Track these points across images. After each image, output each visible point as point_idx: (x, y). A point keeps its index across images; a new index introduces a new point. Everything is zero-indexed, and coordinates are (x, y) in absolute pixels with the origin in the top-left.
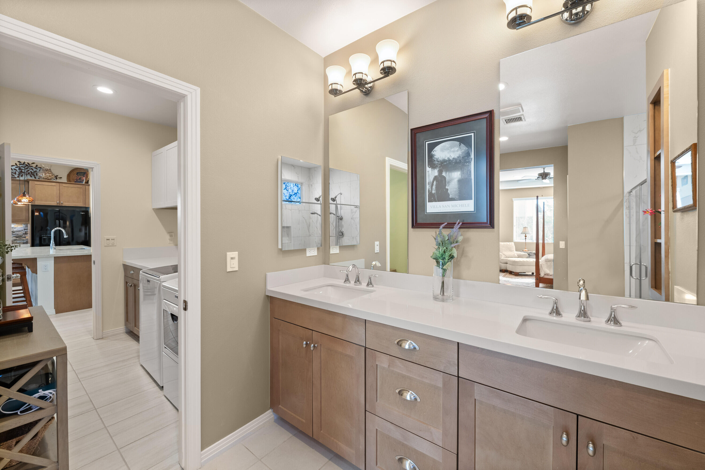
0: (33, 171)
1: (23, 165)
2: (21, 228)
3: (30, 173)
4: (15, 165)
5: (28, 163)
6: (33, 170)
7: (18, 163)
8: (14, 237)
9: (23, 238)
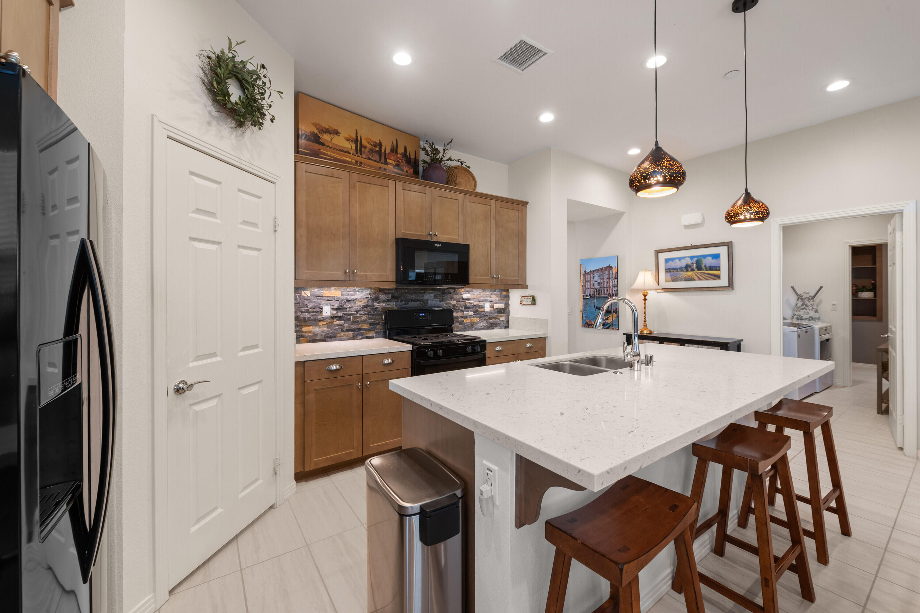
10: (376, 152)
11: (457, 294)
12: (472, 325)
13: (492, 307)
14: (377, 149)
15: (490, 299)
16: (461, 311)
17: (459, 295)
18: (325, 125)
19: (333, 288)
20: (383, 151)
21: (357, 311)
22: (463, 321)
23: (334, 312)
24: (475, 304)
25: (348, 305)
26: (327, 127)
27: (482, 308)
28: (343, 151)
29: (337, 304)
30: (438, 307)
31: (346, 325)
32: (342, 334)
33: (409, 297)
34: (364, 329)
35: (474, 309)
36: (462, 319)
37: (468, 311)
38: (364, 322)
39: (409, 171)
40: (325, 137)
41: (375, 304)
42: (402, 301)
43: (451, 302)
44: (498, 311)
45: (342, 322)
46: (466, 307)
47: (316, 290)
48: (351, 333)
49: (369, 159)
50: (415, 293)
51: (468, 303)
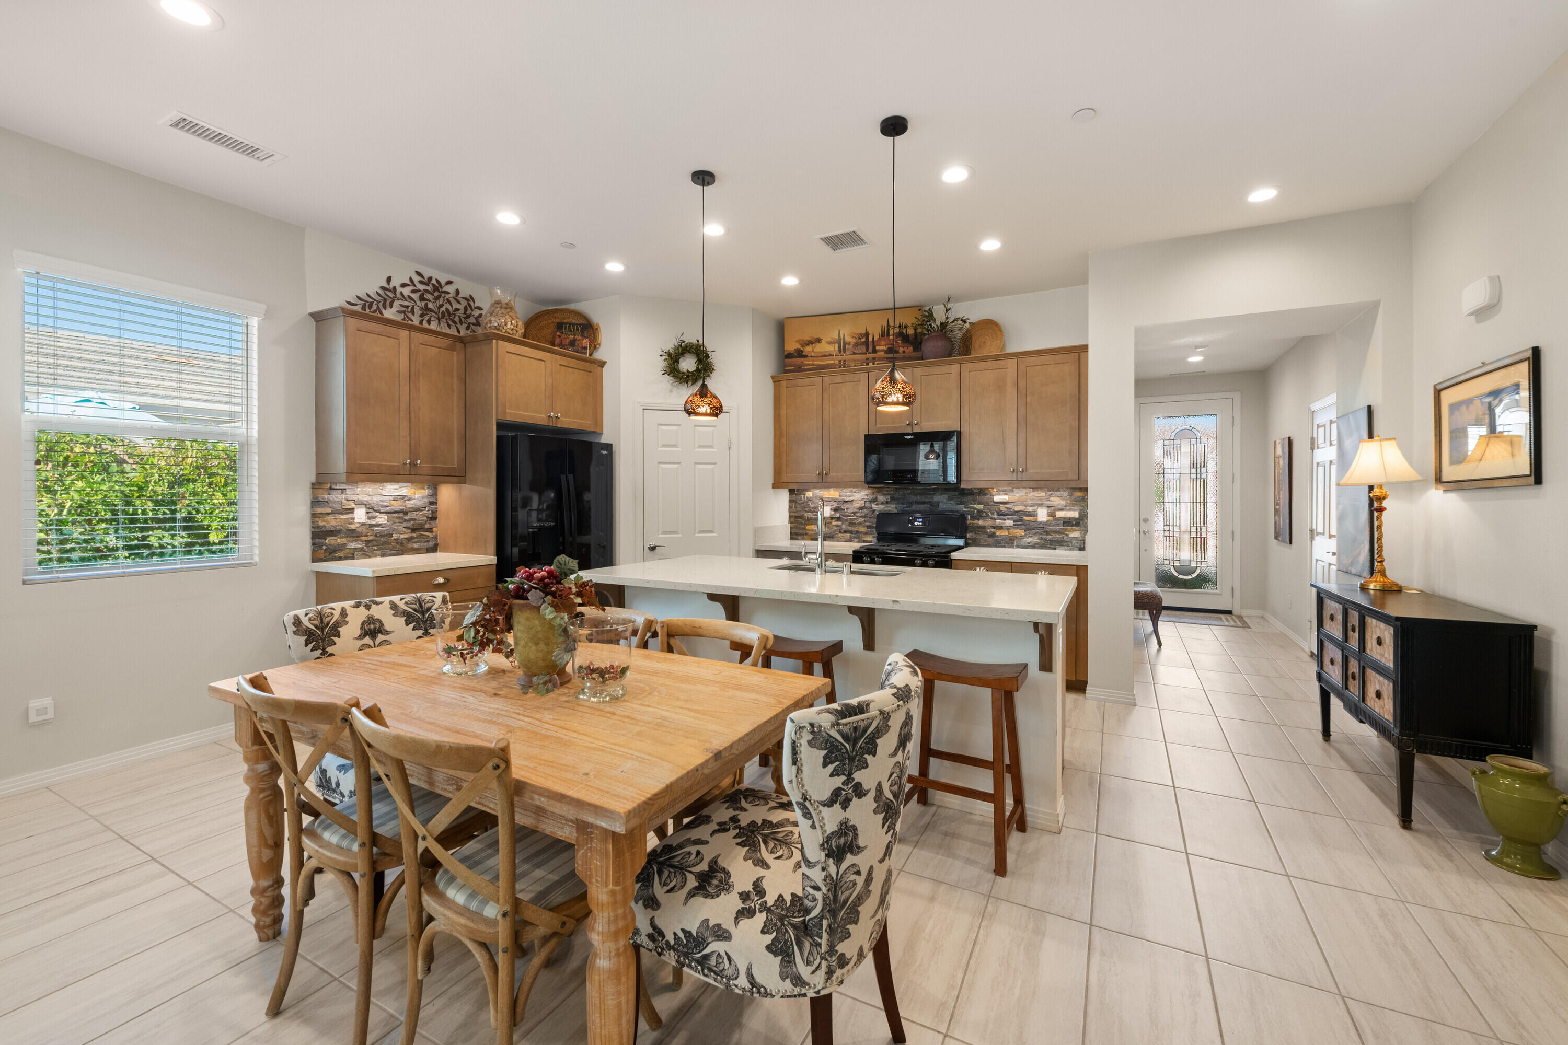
0: (450, 308)
1: (428, 285)
2: (423, 498)
3: (446, 314)
4: (408, 282)
5: (437, 281)
6: (452, 306)
7: (416, 279)
8: (407, 531)
9: (427, 534)
10: (862, 343)
11: (986, 494)
12: (1011, 539)
13: (1052, 515)
14: (864, 340)
15: (1048, 503)
16: (992, 518)
17: (989, 496)
18: (807, 338)
19: (832, 489)
20: (870, 339)
21: (854, 513)
22: (995, 533)
23: (833, 513)
24: (1016, 510)
25: (845, 507)
26: (809, 339)
27: (1031, 516)
28: (825, 356)
29: (835, 505)
30: (953, 512)
31: (844, 526)
32: (840, 535)
33: (913, 498)
34: (861, 532)
35: (1016, 517)
36: (993, 530)
37: (1005, 520)
38: (860, 524)
39: (907, 351)
40: (808, 349)
41: (873, 506)
42: (903, 504)
43: (975, 506)
44: (1064, 523)
45: (839, 523)
46: (1001, 514)
47: (818, 491)
48: (848, 535)
49: (854, 354)
50: (920, 494)
51: (1003, 508)
